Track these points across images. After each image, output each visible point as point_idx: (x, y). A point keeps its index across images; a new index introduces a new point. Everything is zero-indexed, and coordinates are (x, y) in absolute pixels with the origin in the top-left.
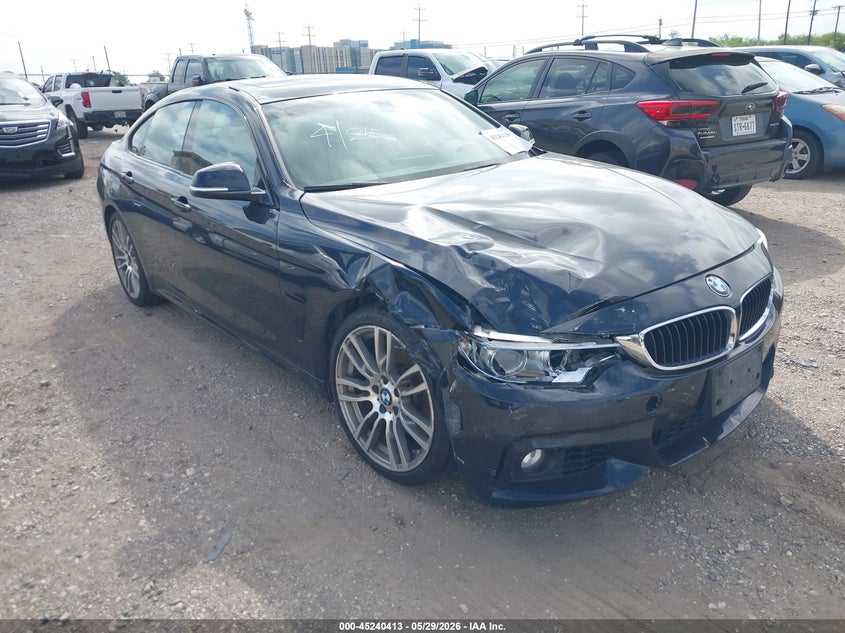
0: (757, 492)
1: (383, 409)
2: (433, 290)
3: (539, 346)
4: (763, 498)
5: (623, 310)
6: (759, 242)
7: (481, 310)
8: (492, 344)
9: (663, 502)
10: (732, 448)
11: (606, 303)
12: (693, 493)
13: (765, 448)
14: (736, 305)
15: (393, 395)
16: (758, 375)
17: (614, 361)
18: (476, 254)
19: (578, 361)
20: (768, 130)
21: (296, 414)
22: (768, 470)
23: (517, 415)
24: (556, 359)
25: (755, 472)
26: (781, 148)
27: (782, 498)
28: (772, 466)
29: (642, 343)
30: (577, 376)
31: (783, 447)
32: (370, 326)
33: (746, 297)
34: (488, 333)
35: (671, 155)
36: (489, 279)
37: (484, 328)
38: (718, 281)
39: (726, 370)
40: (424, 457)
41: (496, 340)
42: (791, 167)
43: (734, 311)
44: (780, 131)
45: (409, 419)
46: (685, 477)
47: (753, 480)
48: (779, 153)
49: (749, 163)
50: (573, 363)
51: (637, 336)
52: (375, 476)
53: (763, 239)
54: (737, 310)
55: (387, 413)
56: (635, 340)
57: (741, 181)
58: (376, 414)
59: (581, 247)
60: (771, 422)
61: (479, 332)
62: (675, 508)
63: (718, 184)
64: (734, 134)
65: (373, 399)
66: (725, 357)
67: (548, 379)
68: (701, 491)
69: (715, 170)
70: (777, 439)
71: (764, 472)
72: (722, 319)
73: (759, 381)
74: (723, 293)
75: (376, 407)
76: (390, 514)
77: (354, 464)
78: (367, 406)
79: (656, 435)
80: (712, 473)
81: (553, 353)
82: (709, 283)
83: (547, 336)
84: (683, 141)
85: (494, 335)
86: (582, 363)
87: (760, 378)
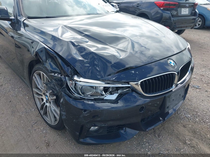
0: (178, 137)
1: (47, 102)
2: (60, 60)
3: (100, 84)
4: (180, 140)
5: (133, 72)
6: (188, 47)
7: (77, 69)
8: (81, 83)
9: (145, 140)
10: (171, 118)
11: (127, 69)
12: (156, 137)
13: (182, 119)
14: (178, 71)
15: (49, 97)
16: (183, 96)
17: (128, 91)
18: (79, 45)
19: (115, 90)
20: (192, 13)
21: (27, 97)
22: (182, 128)
23: (86, 114)
24: (106, 90)
25: (178, 129)
26: (194, 19)
27: (187, 141)
28: (184, 126)
29: (140, 86)
30: (114, 97)
31: (188, 119)
32: (39, 71)
33: (182, 68)
34: (79, 78)
35: (163, 18)
36: (82, 56)
37: (78, 76)
38: (172, 61)
39: (171, 96)
40: (58, 121)
41: (82, 81)
42: (196, 26)
43: (177, 74)
44: (195, 14)
45: (53, 107)
46: (154, 129)
47: (177, 132)
48: (194, 21)
49: (185, 23)
50: (113, 91)
51: (138, 82)
52: (45, 124)
53: (189, 46)
54: (178, 73)
55: (48, 103)
56: (137, 84)
57: (183, 28)
58: (44, 103)
59: (121, 45)
60: (185, 108)
61: (76, 78)
62: (149, 143)
63: (176, 28)
64: (182, 13)
65: (44, 97)
66: (172, 91)
67: (102, 97)
68: (159, 136)
69: (175, 24)
70: (187, 115)
71: (181, 129)
72: (172, 77)
73: (183, 98)
74: (173, 66)
75: (45, 101)
76: (45, 141)
77: (40, 118)
78: (43, 100)
79: (143, 120)
80: (163, 128)
81: (105, 87)
82: (168, 62)
83: (103, 81)
84: (167, 14)
85: (82, 79)
86: (117, 91)
87: (183, 97)
